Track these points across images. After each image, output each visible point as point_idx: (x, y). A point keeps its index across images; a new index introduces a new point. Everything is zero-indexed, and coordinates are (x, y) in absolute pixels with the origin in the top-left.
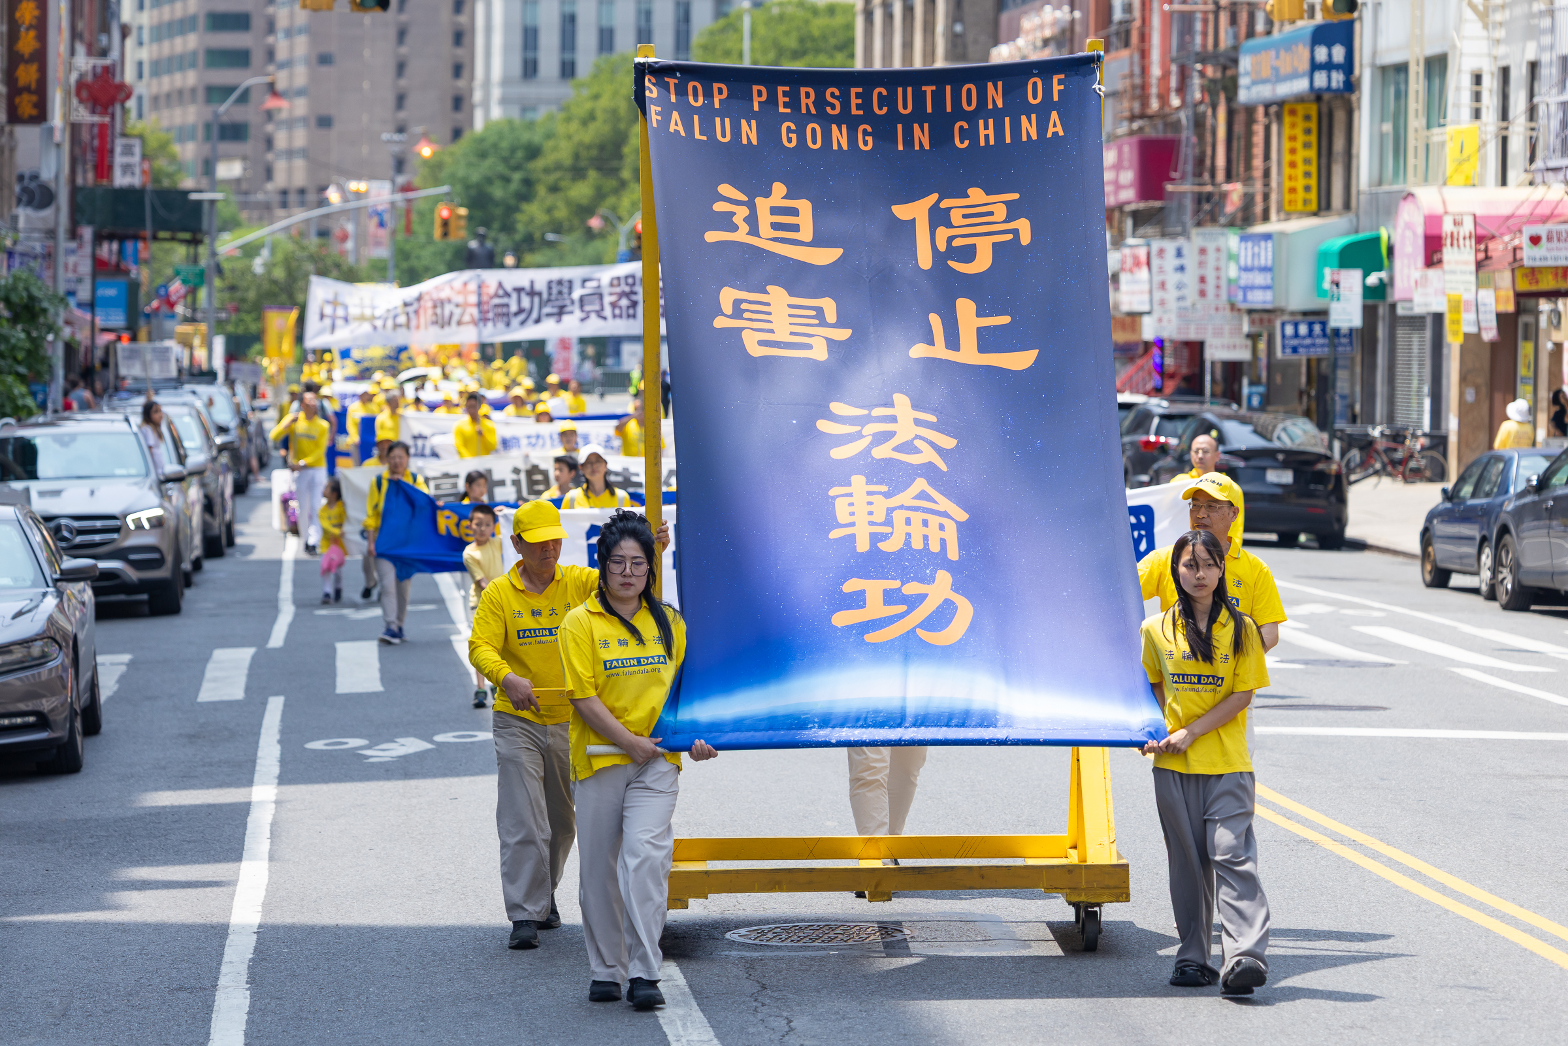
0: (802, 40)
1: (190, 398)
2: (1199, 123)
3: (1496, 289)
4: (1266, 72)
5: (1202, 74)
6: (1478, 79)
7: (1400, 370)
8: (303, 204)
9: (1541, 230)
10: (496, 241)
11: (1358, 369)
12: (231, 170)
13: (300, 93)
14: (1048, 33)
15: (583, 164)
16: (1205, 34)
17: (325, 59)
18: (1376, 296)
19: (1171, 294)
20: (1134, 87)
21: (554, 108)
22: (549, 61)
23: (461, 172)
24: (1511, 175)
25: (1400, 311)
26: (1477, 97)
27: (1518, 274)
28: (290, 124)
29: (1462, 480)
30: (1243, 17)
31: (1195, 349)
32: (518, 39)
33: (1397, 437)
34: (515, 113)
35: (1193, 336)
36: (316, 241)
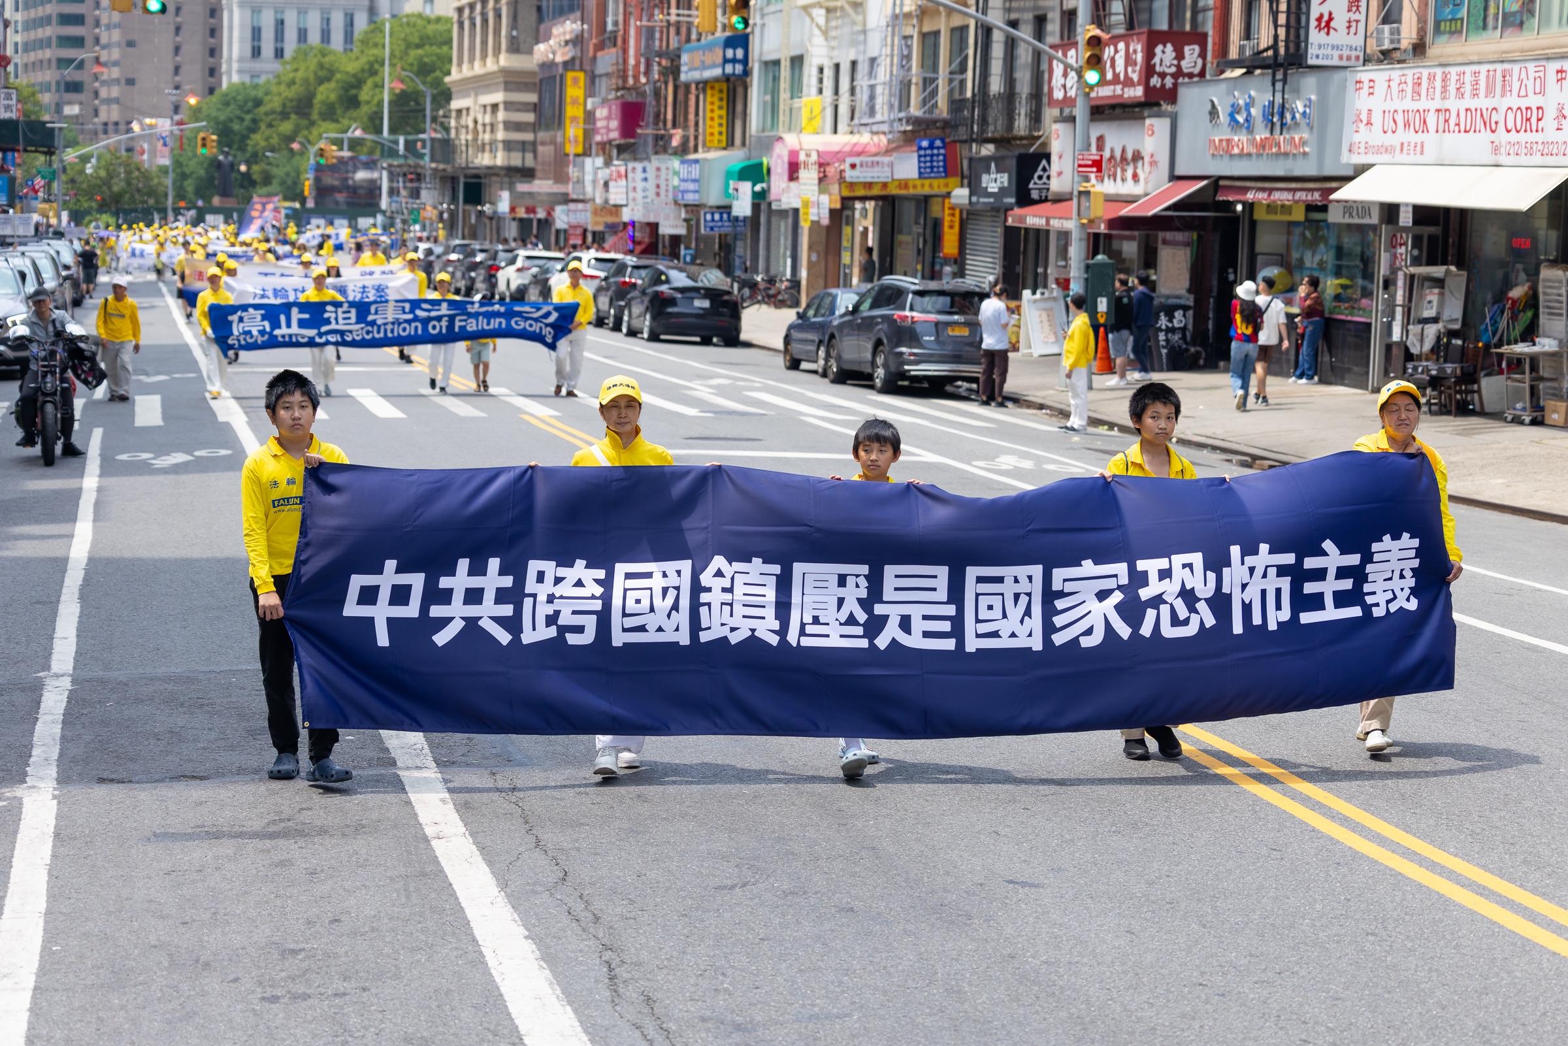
0: (421, 38)
1: (46, 248)
2: (657, 93)
3: (830, 194)
4: (697, 64)
5: (659, 64)
6: (821, 70)
7: (773, 242)
8: (117, 132)
9: (857, 160)
10: (235, 156)
11: (749, 241)
12: (72, 110)
13: (116, 64)
14: (568, 37)
15: (288, 110)
16: (661, 40)
17: (131, 44)
18: (760, 199)
19: (639, 195)
20: (619, 71)
21: (271, 76)
22: (268, 48)
23: (214, 114)
25: (774, 207)
26: (821, 81)
27: (843, 186)
29: (808, 306)
30: (684, 30)
31: (654, 227)
32: (249, 34)
33: (771, 281)
34: (247, 78)
35: (652, 219)
36: (124, 153)
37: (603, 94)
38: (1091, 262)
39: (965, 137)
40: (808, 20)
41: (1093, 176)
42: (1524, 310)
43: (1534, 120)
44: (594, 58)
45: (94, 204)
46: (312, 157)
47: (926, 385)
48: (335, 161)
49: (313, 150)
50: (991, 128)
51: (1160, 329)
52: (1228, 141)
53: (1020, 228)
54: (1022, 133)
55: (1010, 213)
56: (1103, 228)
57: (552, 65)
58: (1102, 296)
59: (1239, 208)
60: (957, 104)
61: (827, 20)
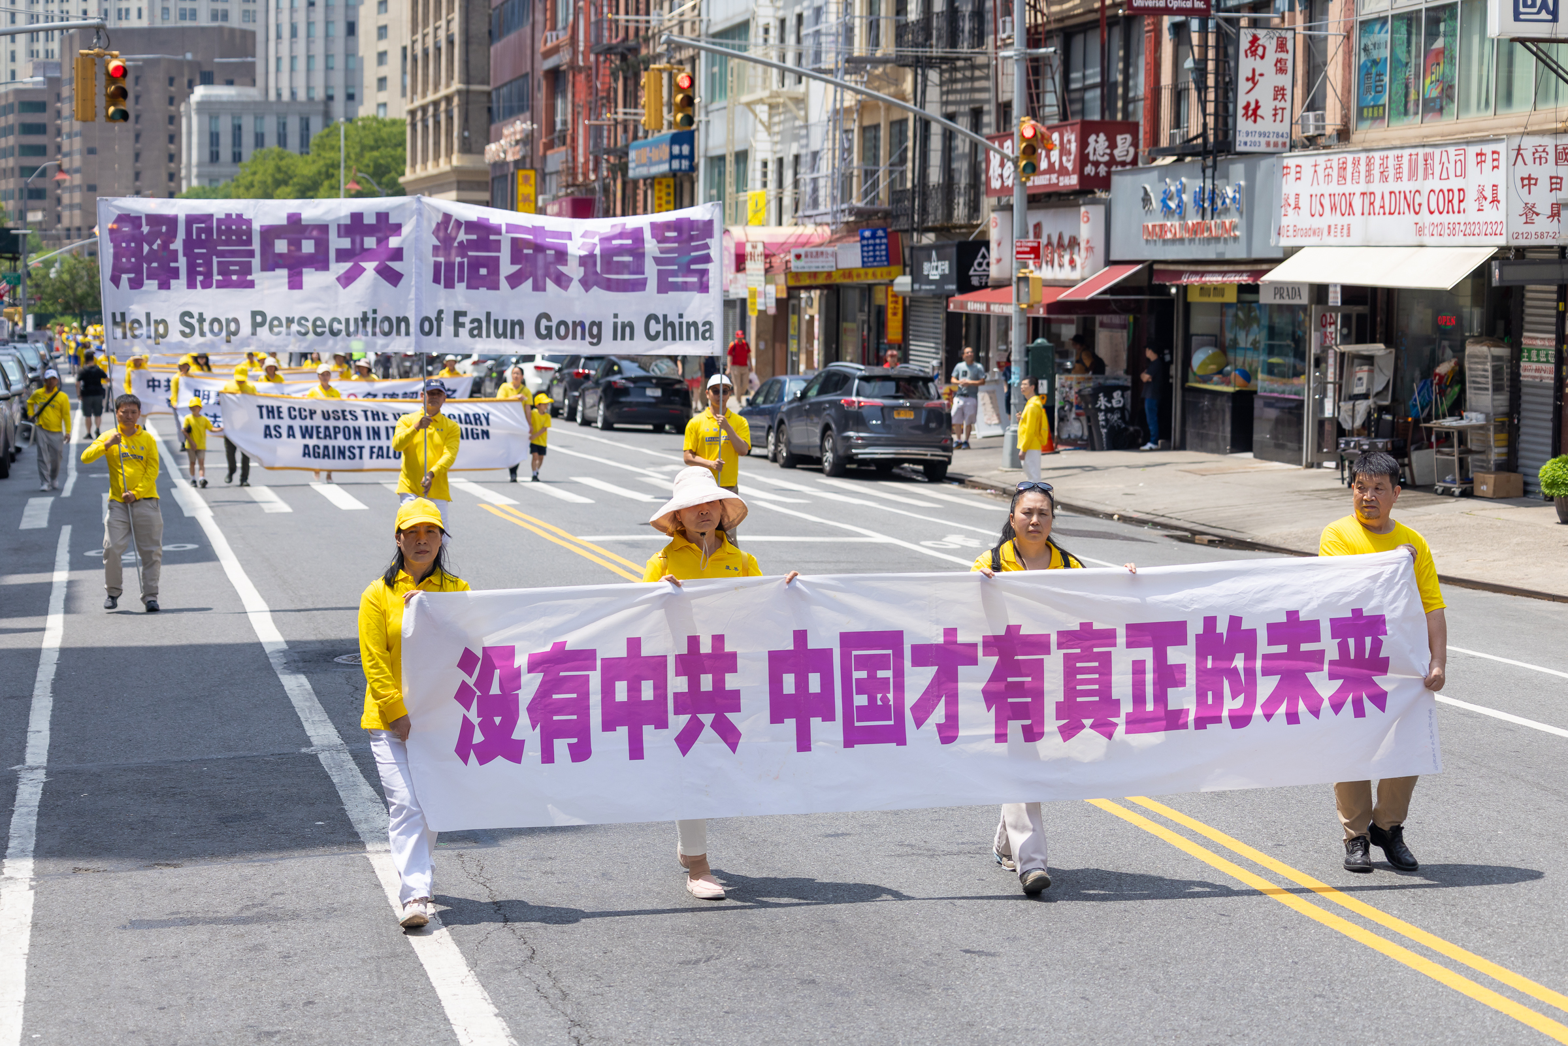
0: (376, 141)
1: (13, 351)
2: (606, 189)
3: (776, 285)
4: (644, 160)
5: (608, 161)
6: (765, 164)
8: (79, 236)
9: (801, 251)
12: (35, 216)
13: (77, 171)
14: (518, 137)
16: (609, 138)
17: (91, 151)
20: (568, 168)
21: (229, 180)
22: (226, 152)
24: (785, 218)
26: (765, 175)
27: (789, 276)
28: (71, 189)
29: (757, 394)
30: (631, 127)
32: (207, 140)
34: (206, 182)
36: (87, 258)
37: (554, 191)
38: (1030, 345)
39: (906, 227)
40: (751, 116)
41: (1031, 262)
42: (1451, 386)
43: (1456, 202)
44: (545, 156)
45: (59, 308)
47: (873, 468)
50: (931, 217)
51: (1100, 410)
52: (1161, 226)
53: (960, 315)
54: (963, 222)
55: (951, 299)
56: (1041, 313)
57: (503, 164)
58: (1043, 378)
59: (1173, 290)
60: (897, 195)
61: (770, 116)
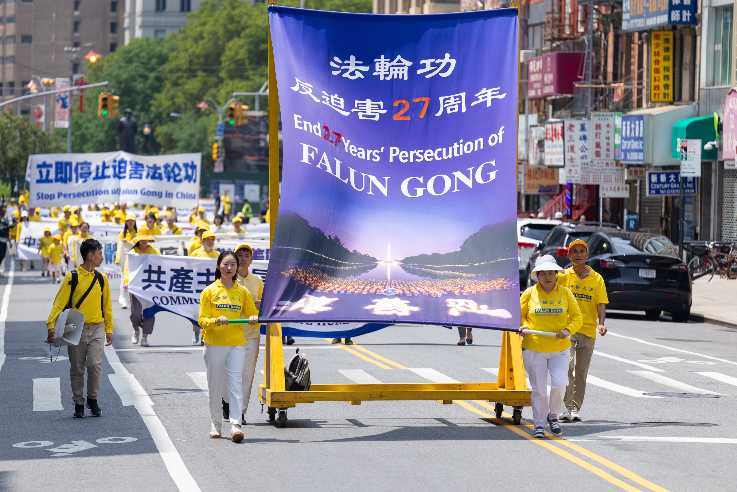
2: (596, 43)
4: (640, 11)
5: (598, 11)
7: (725, 205)
8: (12, 92)
10: (138, 117)
11: (699, 205)
13: (11, 20)
15: (193, 67)
18: (710, 157)
19: (578, 155)
20: (554, 20)
21: (176, 31)
23: (115, 72)
25: (726, 167)
31: (593, 190)
33: (724, 249)
34: (151, 34)
35: (591, 182)
36: (20, 117)
37: (537, 45)
46: (220, 116)
48: (246, 121)
49: (222, 109)
